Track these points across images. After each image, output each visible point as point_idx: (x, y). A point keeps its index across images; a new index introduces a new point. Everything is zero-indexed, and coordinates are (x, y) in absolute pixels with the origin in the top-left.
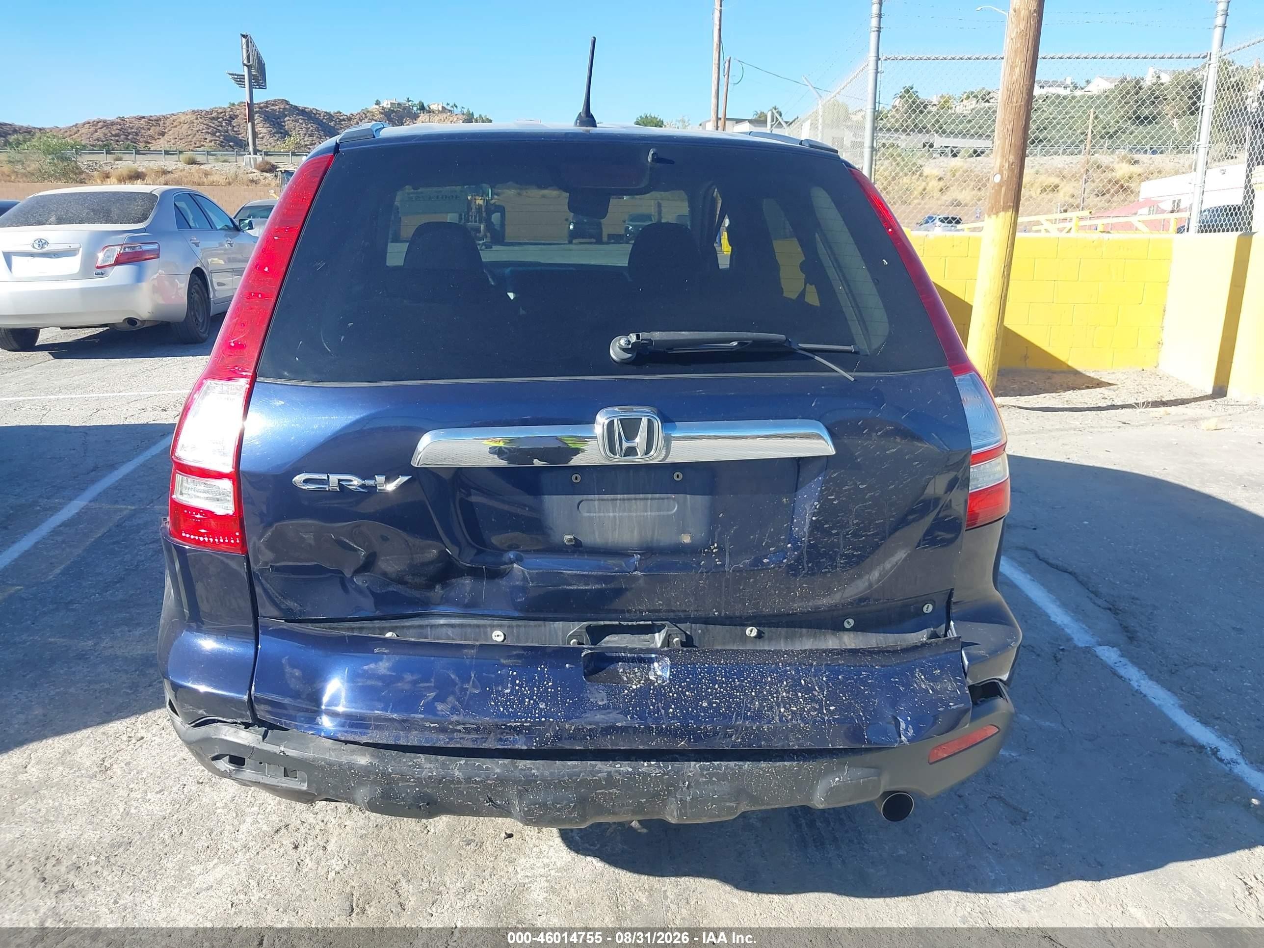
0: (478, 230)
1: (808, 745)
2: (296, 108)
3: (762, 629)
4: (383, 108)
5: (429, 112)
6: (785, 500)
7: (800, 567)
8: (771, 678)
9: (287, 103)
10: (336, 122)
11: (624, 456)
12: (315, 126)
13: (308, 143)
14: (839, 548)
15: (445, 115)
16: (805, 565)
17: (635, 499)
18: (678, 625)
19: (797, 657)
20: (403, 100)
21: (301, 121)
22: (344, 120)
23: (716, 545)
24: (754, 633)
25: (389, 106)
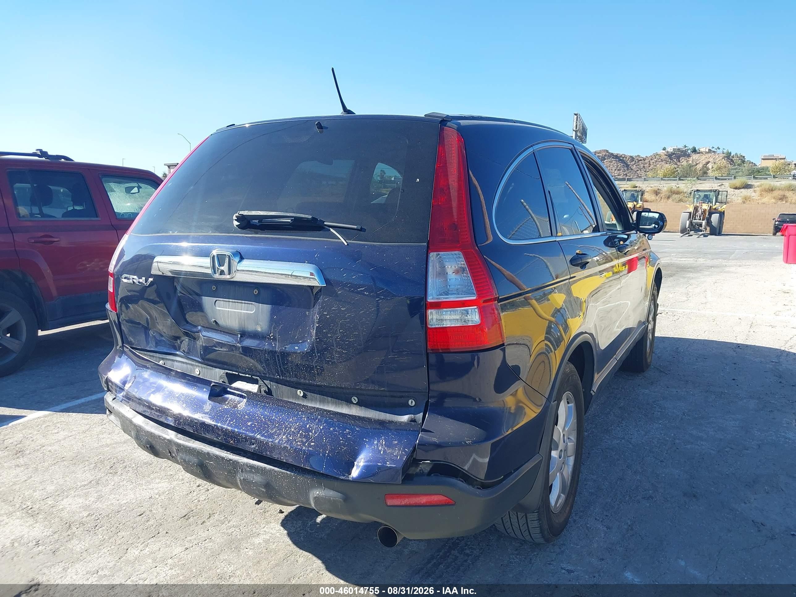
0: (701, 225)
1: (290, 461)
2: (612, 154)
3: (306, 393)
4: (668, 152)
5: (699, 153)
6: (307, 313)
7: (314, 355)
8: (292, 419)
9: (607, 151)
10: (636, 162)
11: (220, 275)
12: (622, 165)
13: (616, 175)
14: (334, 347)
15: (710, 155)
16: (317, 354)
17: (238, 302)
18: (264, 381)
19: (310, 411)
20: (681, 146)
21: (614, 162)
22: (641, 160)
23: (272, 334)
24: (302, 394)
25: (672, 151)
